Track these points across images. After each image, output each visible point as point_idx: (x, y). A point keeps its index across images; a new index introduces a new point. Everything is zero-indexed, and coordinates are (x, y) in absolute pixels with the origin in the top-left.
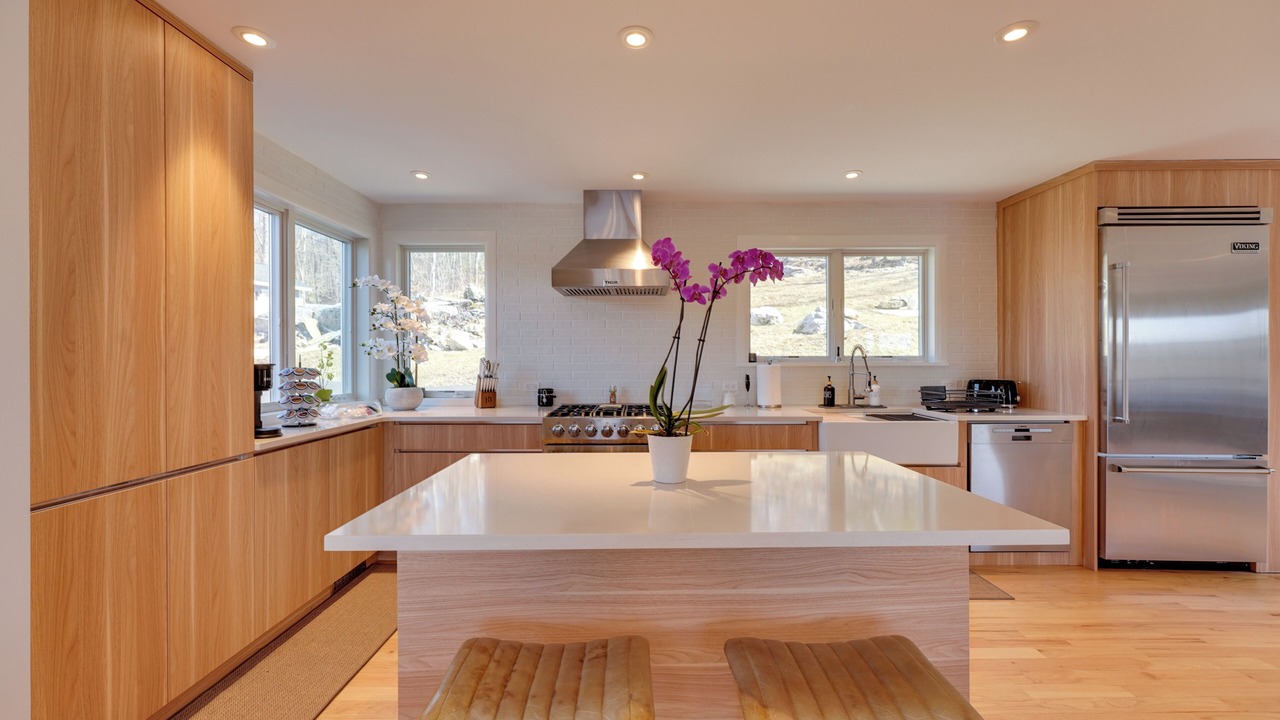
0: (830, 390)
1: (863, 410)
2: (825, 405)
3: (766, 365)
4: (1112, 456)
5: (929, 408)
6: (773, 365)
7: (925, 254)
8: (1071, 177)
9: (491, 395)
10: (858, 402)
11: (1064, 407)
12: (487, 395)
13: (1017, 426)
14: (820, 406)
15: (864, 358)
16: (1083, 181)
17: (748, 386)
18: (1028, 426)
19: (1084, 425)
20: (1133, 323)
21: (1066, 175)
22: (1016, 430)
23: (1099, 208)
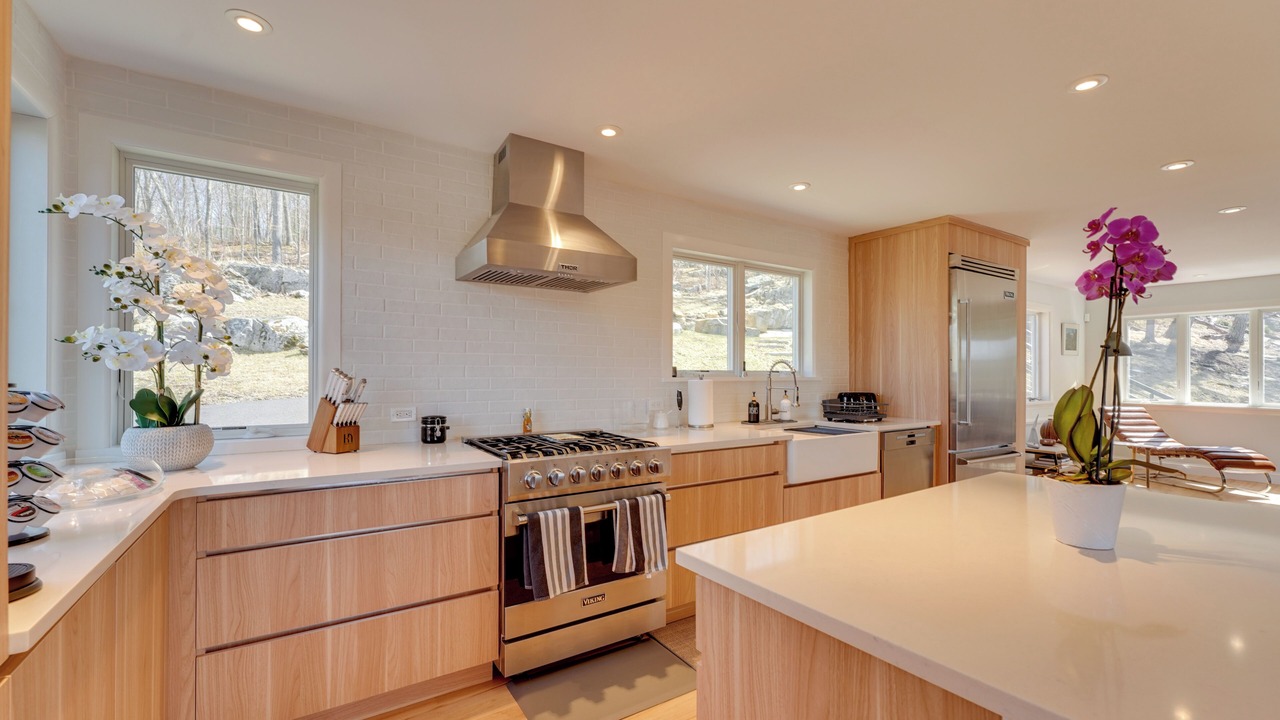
0: (755, 405)
1: (781, 425)
2: (750, 421)
3: (697, 380)
4: (961, 451)
5: (830, 420)
6: (704, 380)
7: (801, 276)
8: (925, 225)
9: (351, 430)
10: (775, 417)
11: (917, 414)
12: (346, 431)
13: (909, 433)
14: (744, 422)
15: (793, 373)
16: (937, 229)
17: (680, 404)
18: (914, 432)
19: (938, 428)
20: (973, 344)
21: (921, 222)
22: (909, 436)
23: (950, 254)
